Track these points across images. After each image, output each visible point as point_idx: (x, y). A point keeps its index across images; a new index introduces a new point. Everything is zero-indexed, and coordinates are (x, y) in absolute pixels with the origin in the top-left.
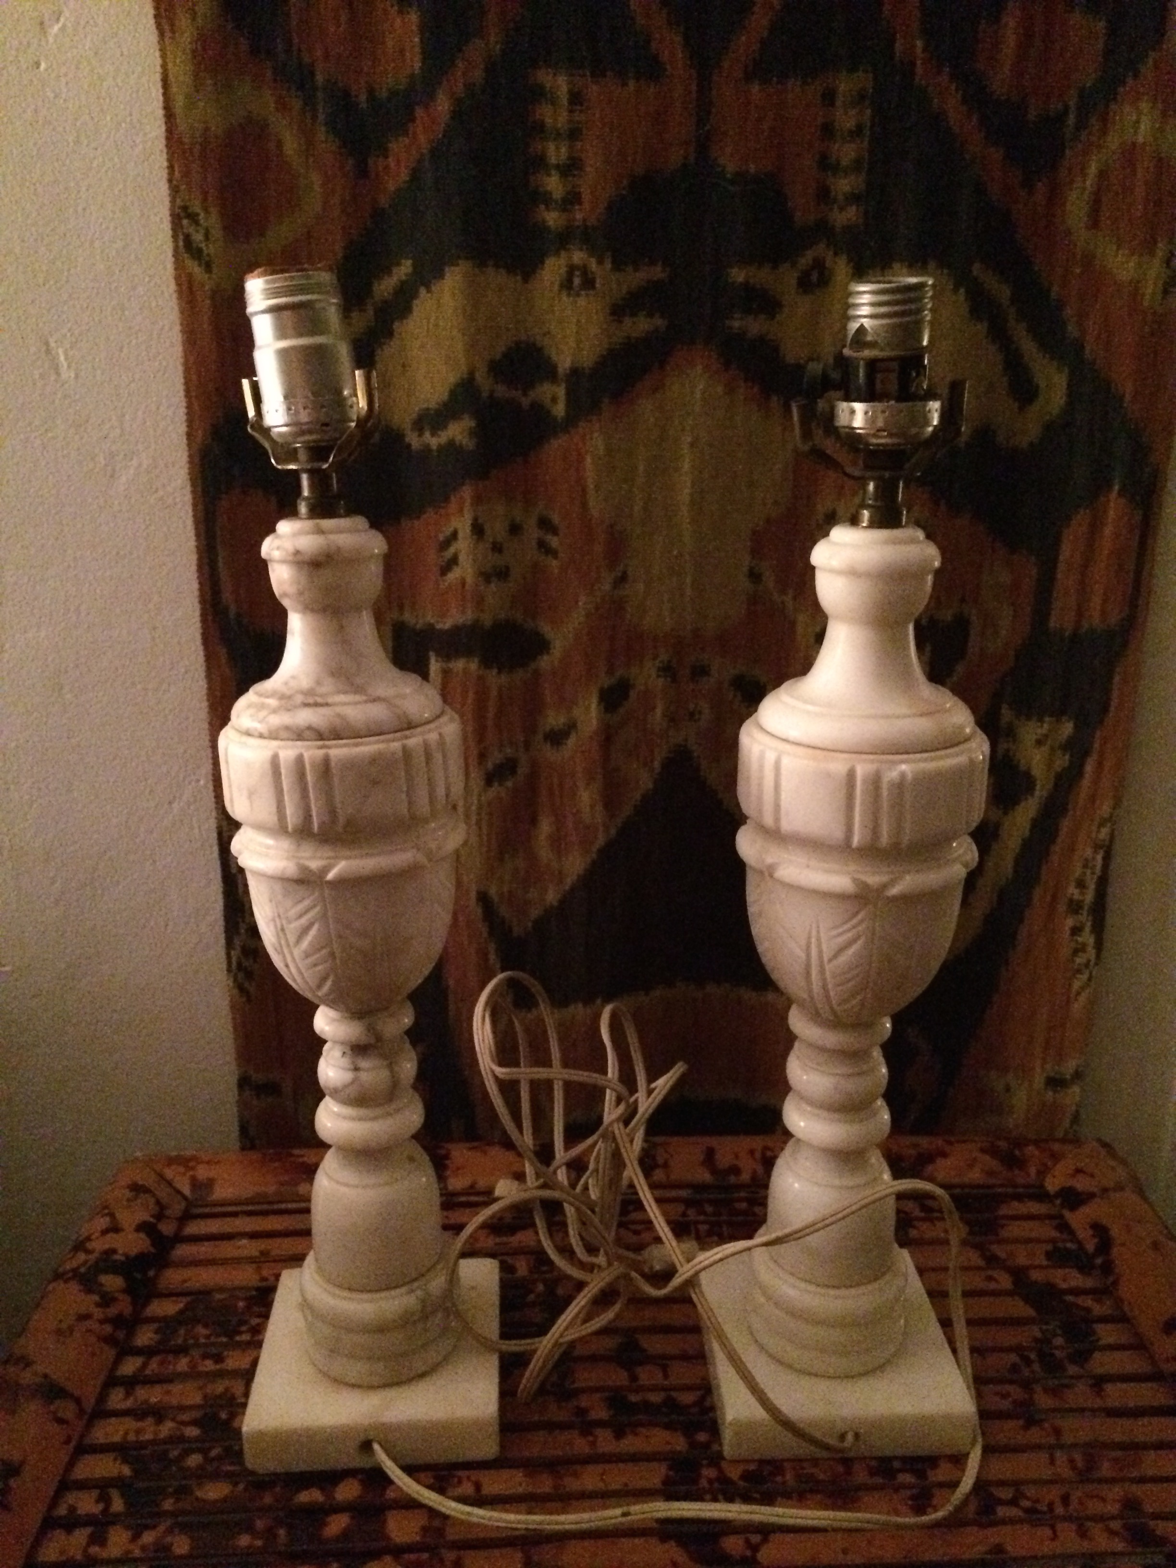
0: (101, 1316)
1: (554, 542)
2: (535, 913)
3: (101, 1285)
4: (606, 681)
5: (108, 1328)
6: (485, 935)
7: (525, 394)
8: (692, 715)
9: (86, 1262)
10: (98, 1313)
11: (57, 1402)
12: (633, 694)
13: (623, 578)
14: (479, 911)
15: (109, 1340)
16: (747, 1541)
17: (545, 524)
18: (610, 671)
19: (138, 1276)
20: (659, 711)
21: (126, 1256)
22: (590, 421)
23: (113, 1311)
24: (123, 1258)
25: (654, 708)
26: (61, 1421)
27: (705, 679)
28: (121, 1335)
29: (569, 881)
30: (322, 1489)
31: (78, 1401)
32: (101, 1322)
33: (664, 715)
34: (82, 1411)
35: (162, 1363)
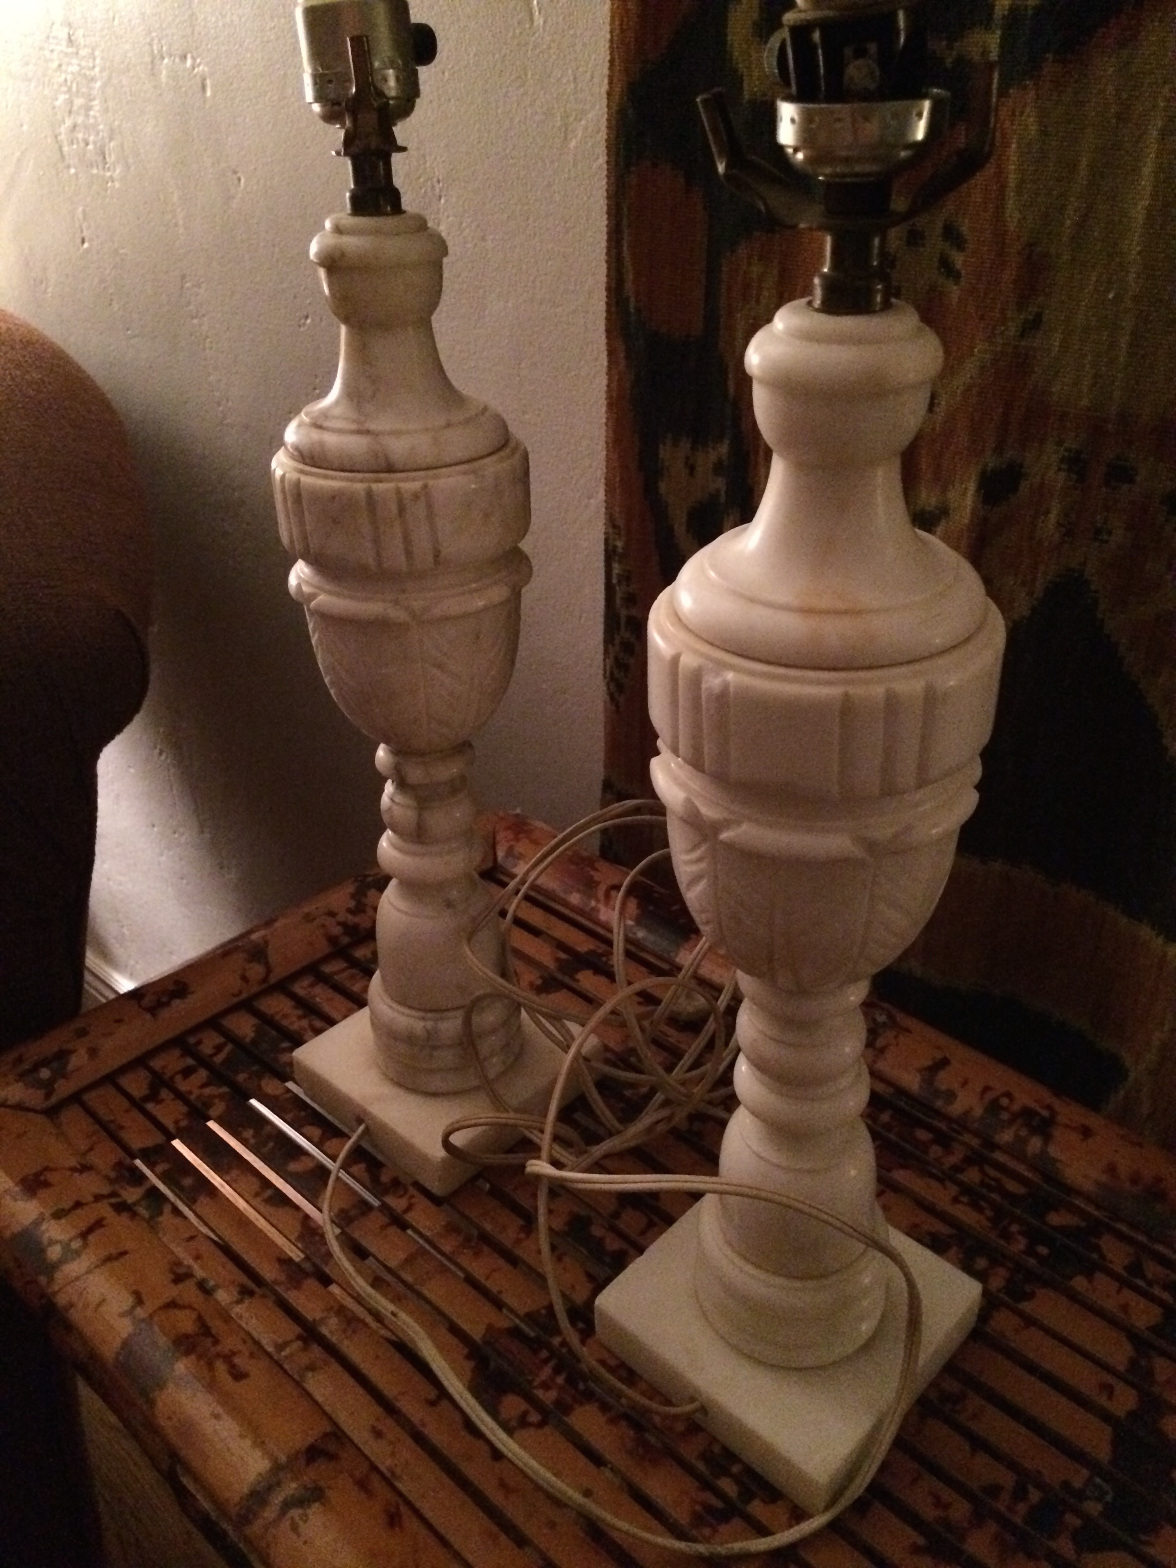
1: (958, 260)
4: (991, 462)
5: (339, 931)
7: (950, 47)
8: (1098, 531)
11: (253, 965)
12: (1024, 487)
13: (1035, 324)
16: (525, 1414)
17: (951, 234)
18: (999, 450)
20: (1053, 517)
22: (1025, 87)
25: (1048, 512)
26: (244, 978)
27: (1125, 487)
31: (269, 970)
32: (339, 924)
33: (1059, 524)
34: (265, 980)
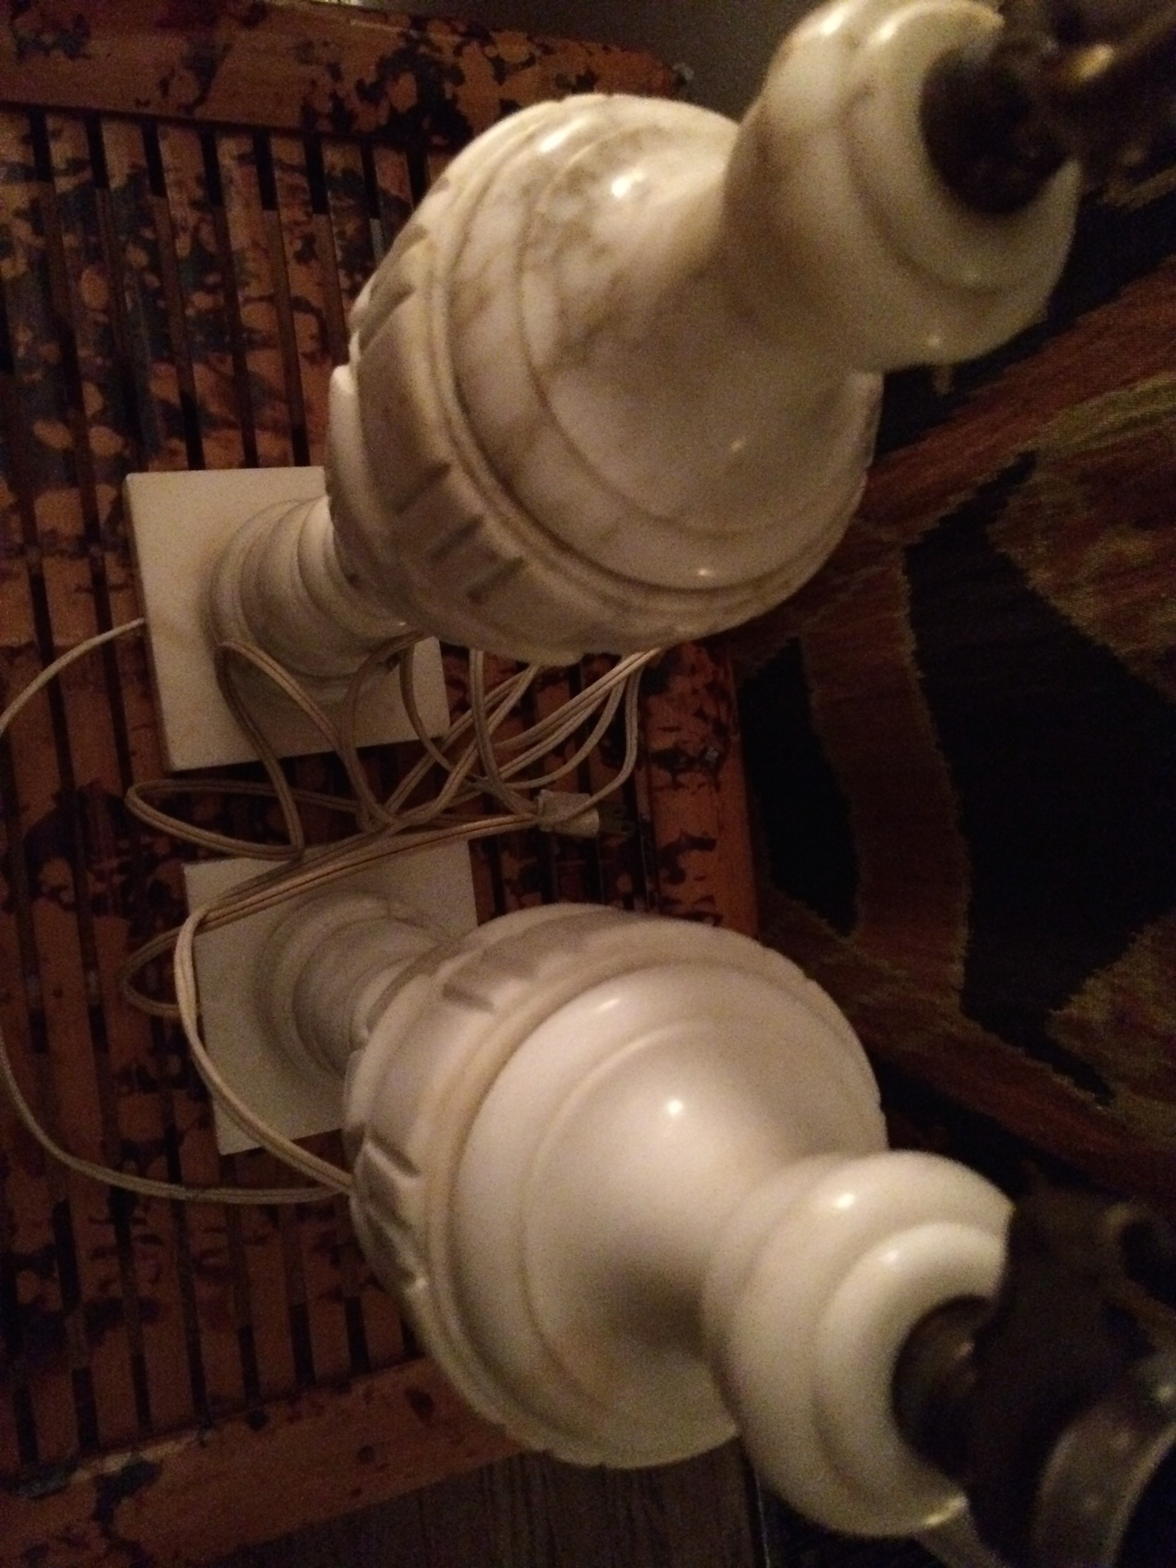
0: (341, 94)
2: (1017, 554)
3: (396, 79)
5: (327, 106)
6: (981, 480)
9: (439, 50)
10: (348, 86)
11: (189, 75)
14: (1010, 462)
15: (309, 113)
16: (61, 888)
19: (426, 123)
21: (455, 99)
23: (355, 104)
24: (448, 96)
26: (164, 85)
28: (324, 126)
29: (1060, 604)
30: (104, 411)
31: (201, 100)
32: (334, 96)
34: (189, 108)
35: (293, 189)
